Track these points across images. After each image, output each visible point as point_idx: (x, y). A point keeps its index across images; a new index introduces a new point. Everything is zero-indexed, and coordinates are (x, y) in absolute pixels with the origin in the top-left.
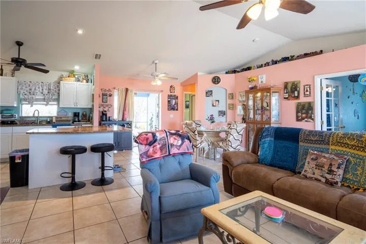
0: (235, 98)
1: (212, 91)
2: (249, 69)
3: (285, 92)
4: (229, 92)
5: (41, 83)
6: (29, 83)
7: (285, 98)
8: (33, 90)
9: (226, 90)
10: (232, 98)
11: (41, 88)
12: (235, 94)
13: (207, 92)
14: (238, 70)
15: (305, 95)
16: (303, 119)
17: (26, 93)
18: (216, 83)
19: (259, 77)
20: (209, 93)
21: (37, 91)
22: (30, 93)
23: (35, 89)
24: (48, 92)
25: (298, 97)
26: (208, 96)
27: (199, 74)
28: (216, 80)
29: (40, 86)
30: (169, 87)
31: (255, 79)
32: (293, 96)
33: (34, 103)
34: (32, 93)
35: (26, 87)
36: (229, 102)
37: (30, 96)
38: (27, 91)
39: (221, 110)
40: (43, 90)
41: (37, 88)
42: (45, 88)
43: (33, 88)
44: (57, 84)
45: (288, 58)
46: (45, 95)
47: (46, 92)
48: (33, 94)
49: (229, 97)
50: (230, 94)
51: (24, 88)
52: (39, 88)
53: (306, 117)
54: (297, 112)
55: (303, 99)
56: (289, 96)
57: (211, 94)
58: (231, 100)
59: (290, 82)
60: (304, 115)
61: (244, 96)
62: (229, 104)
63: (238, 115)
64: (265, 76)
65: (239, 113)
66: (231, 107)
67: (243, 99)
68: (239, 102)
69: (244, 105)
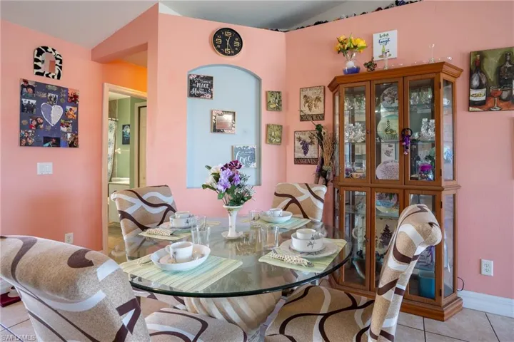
0: (287, 109)
1: (211, 78)
3: (475, 83)
4: (265, 86)
7: (472, 104)
9: (259, 80)
10: (278, 108)
12: (287, 95)
13: (192, 82)
18: (227, 50)
19: (376, 37)
20: (200, 86)
26: (199, 96)
27: (163, 9)
28: (227, 42)
30: (32, 54)
31: (361, 43)
32: (505, 95)
36: (269, 117)
39: (239, 145)
49: (268, 103)
50: (272, 93)
56: (489, 95)
57: (208, 90)
58: (275, 114)
59: (493, 51)
61: (318, 99)
62: (268, 126)
63: (298, 161)
64: (393, 35)
65: (301, 155)
66: (274, 134)
67: (314, 111)
68: (302, 118)
69: (319, 128)
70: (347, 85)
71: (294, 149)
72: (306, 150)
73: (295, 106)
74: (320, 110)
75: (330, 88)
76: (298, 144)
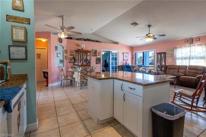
1: (57, 47)
2: (71, 38)
12: (68, 51)
13: (55, 47)
15: (99, 55)
16: (98, 63)
19: (82, 45)
25: (96, 56)
28: (60, 40)
31: (80, 45)
39: (61, 59)
50: (66, 50)
53: (99, 63)
54: (96, 61)
55: (98, 57)
56: (94, 55)
57: (57, 49)
60: (98, 62)
61: (73, 52)
62: (65, 56)
63: (69, 62)
64: (84, 45)
65: (70, 61)
66: (66, 58)
67: (72, 54)
68: (70, 55)
69: (74, 57)
70: (77, 51)
71: (69, 60)
72: (71, 60)
73: (69, 53)
74: (73, 54)
75: (75, 51)
76: (69, 59)
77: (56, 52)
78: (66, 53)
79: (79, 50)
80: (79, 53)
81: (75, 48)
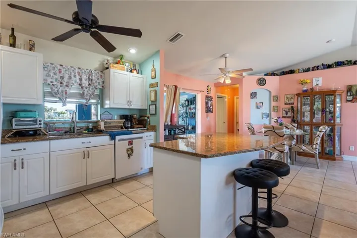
0: (280, 101)
1: (256, 93)
2: (292, 72)
3: (349, 94)
4: (273, 94)
5: (77, 70)
6: (59, 67)
7: (348, 101)
8: (66, 79)
9: (270, 92)
11: (78, 78)
12: (280, 97)
13: (251, 94)
14: (276, 72)
17: (55, 83)
18: (262, 84)
19: (314, 79)
20: (254, 95)
21: (73, 82)
22: (61, 83)
23: (70, 78)
24: (89, 85)
26: (253, 98)
28: (262, 82)
29: (77, 74)
31: (308, 81)
33: (68, 100)
34: (65, 84)
35: (55, 74)
36: (273, 104)
37: (61, 89)
38: (56, 80)
39: (264, 112)
40: (81, 80)
41: (72, 76)
42: (84, 77)
43: (66, 76)
44: (100, 73)
45: (343, 62)
46: (84, 89)
47: (85, 83)
48: (67, 86)
49: (273, 99)
50: (275, 96)
51: (52, 74)
52: (75, 76)
56: (353, 98)
57: (255, 96)
59: (355, 85)
61: (292, 98)
62: (273, 106)
63: (284, 117)
64: (320, 79)
65: (285, 115)
66: (276, 109)
67: (290, 102)
68: (285, 104)
69: (292, 107)
70: (304, 94)
71: (282, 113)
72: (287, 113)
73: (283, 100)
74: (292, 101)
75: (297, 94)
76: (284, 112)
77: (254, 101)
78: (277, 101)
79: (306, 91)
80: (301, 98)
81: (296, 89)
